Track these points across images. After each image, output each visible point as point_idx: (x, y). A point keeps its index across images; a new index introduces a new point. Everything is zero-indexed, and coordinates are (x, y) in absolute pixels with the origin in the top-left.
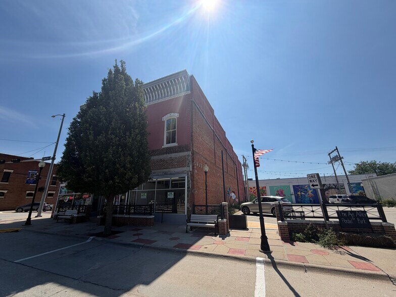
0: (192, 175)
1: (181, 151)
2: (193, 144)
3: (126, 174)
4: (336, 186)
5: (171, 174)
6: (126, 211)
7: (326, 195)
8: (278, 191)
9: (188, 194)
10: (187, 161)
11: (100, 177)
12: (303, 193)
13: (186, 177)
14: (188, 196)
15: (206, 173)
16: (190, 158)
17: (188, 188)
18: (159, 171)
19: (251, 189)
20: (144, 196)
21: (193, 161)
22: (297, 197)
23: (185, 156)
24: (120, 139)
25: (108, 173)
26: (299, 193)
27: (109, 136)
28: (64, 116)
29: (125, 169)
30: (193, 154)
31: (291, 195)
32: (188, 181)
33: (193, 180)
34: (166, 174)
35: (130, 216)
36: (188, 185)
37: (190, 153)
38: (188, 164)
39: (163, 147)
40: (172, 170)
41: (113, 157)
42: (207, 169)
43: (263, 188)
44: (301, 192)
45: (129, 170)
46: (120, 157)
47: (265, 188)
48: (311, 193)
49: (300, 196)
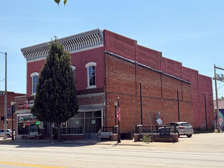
0: (106, 109)
1: (98, 92)
2: (106, 87)
3: (65, 112)
5: (93, 108)
6: (67, 132)
9: (103, 121)
10: (102, 99)
11: (54, 114)
13: (102, 110)
14: (103, 122)
15: (115, 107)
16: (104, 97)
17: (103, 117)
18: (86, 105)
20: (77, 123)
21: (106, 100)
23: (101, 96)
24: (60, 94)
25: (57, 112)
27: (55, 94)
28: (6, 54)
29: (64, 110)
30: (106, 94)
32: (103, 113)
33: (106, 112)
34: (90, 107)
35: (70, 135)
36: (103, 115)
37: (104, 94)
38: (103, 101)
39: (87, 88)
40: (93, 105)
41: (58, 104)
45: (66, 110)
46: (61, 104)
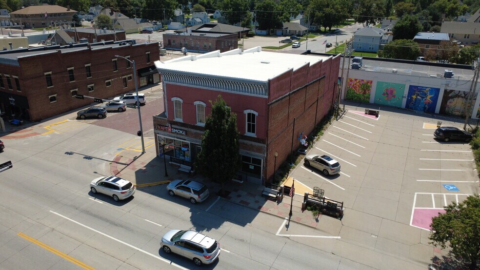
0: (266, 159)
1: (259, 142)
2: (267, 140)
4: (465, 95)
5: (252, 154)
7: (448, 104)
8: (387, 90)
9: (263, 170)
10: (263, 150)
12: (419, 97)
13: (262, 159)
15: (276, 157)
16: (265, 149)
17: (263, 166)
18: (243, 150)
19: (351, 81)
21: (267, 151)
22: (409, 101)
23: (262, 146)
26: (414, 97)
30: (267, 146)
31: (403, 97)
32: (263, 163)
33: (266, 162)
34: (248, 154)
37: (265, 145)
38: (264, 152)
39: (245, 134)
40: (252, 152)
42: (277, 155)
43: (368, 82)
44: (418, 95)
47: (371, 82)
48: (430, 98)
49: (414, 100)
